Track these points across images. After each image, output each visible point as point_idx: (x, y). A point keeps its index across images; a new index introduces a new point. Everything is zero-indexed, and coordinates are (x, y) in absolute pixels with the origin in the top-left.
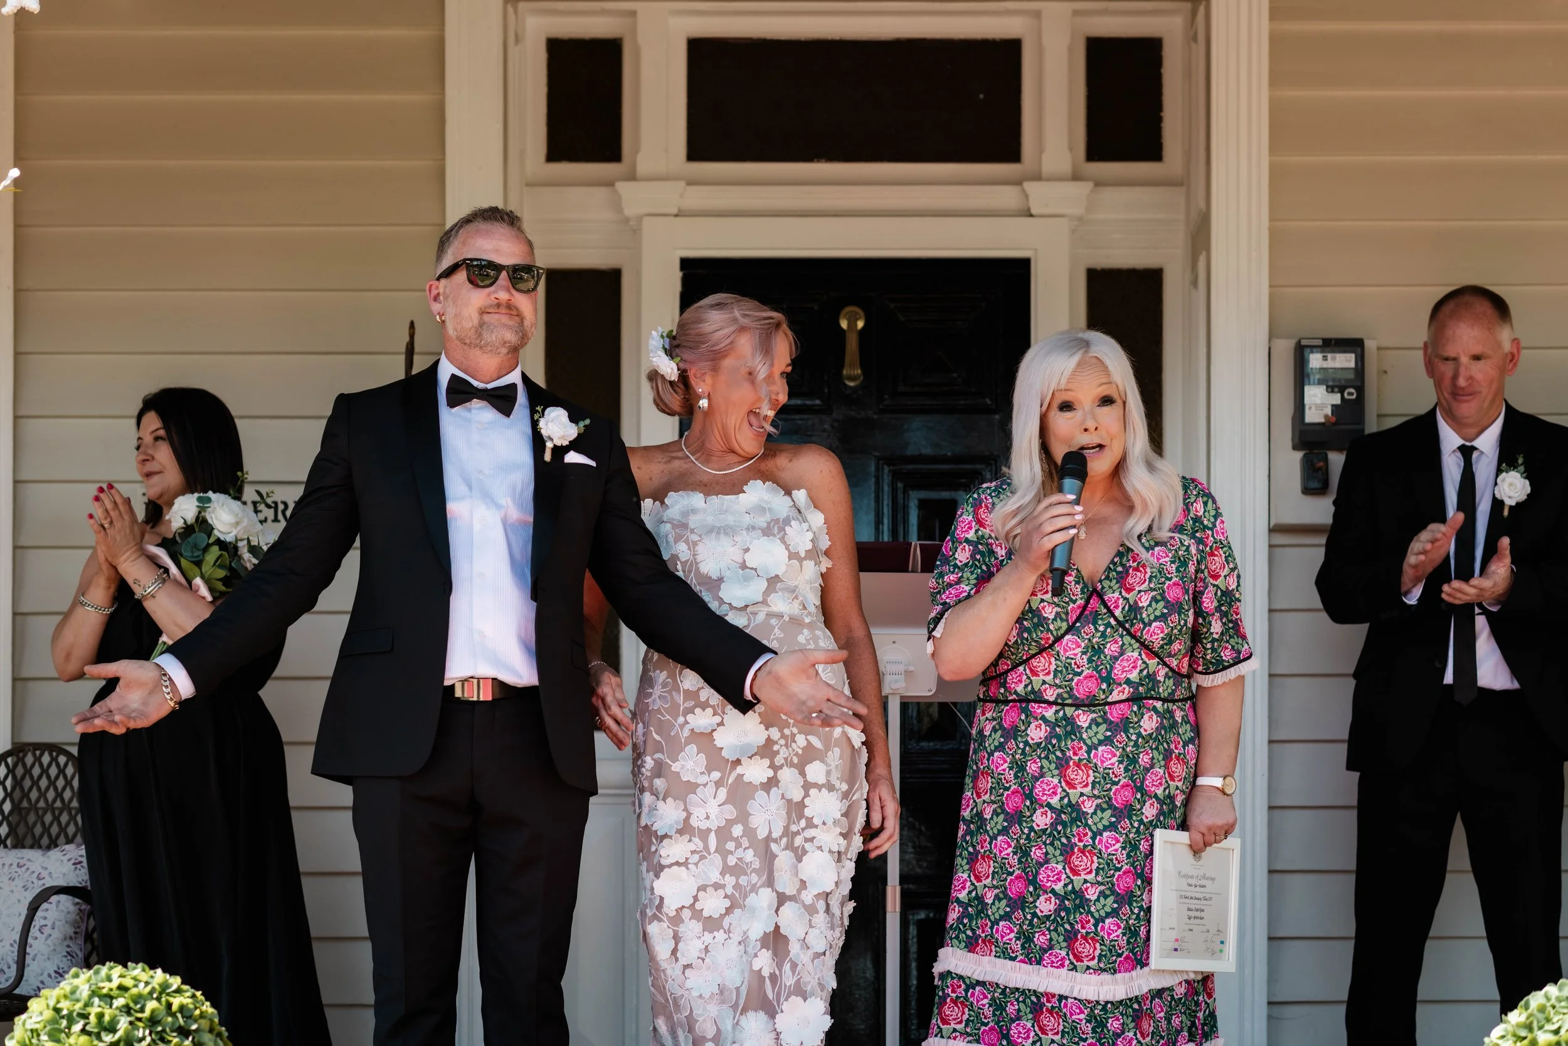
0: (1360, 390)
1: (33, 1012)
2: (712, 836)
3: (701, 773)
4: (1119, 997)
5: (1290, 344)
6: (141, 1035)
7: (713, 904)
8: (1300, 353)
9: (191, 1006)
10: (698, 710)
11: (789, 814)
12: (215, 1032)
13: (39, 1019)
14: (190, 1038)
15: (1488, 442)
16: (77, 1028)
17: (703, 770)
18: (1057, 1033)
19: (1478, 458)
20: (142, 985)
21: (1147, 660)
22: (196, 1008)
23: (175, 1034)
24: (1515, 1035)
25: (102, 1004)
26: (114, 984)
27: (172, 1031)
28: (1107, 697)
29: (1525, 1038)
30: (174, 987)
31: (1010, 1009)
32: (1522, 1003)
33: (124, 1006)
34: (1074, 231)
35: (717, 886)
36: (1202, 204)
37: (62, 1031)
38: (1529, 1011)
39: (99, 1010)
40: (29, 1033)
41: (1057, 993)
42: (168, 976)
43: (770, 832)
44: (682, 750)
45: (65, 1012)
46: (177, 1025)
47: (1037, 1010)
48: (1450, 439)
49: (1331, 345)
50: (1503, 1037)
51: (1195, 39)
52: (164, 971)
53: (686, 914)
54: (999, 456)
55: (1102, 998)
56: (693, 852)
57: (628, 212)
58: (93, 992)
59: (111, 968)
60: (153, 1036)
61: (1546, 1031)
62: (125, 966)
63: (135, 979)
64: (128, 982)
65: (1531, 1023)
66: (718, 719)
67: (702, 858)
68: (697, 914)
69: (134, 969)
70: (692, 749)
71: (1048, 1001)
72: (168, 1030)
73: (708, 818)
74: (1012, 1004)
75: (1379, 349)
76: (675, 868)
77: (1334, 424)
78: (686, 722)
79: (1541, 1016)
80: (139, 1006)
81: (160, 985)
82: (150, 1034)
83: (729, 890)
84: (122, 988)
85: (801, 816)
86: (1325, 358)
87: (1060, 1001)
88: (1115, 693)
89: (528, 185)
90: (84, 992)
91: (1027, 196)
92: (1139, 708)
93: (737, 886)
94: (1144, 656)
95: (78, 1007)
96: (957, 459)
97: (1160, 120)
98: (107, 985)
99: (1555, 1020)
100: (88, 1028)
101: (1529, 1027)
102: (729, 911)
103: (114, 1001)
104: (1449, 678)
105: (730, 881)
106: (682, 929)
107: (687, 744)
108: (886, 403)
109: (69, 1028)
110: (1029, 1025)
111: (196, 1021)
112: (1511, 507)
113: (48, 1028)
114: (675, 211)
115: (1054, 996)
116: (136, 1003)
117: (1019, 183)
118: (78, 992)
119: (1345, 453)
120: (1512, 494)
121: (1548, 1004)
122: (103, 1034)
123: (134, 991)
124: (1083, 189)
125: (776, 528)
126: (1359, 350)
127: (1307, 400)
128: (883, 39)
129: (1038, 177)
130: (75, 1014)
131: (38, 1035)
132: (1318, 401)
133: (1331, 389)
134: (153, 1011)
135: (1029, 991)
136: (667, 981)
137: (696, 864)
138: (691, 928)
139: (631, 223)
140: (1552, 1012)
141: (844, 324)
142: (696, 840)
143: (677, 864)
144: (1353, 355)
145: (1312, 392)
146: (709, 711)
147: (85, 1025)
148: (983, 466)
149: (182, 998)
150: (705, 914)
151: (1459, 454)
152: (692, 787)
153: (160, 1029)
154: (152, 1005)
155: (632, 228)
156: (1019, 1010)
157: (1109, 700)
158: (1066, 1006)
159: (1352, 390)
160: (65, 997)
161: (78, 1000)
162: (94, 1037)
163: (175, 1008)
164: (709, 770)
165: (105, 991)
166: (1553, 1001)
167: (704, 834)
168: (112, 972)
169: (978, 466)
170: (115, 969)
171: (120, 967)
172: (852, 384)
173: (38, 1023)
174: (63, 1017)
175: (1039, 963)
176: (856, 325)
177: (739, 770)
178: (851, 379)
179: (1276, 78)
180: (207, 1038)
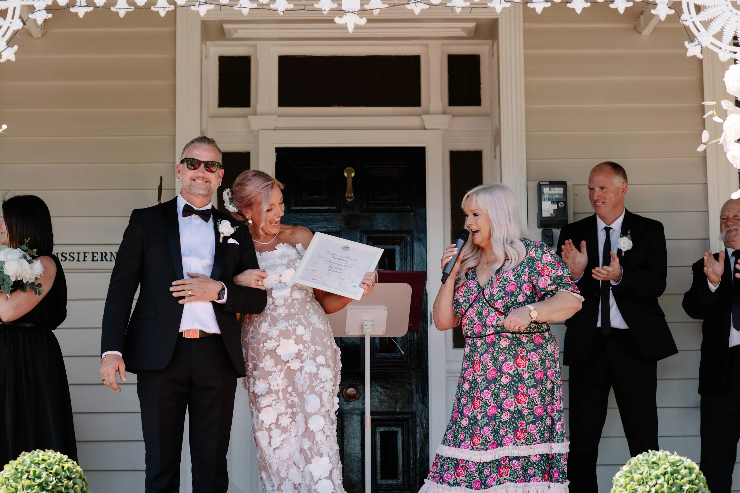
0: (566, 203)
1: (6, 470)
2: (281, 393)
3: (273, 367)
4: (489, 460)
5: (536, 183)
6: (51, 480)
7: (284, 421)
8: (540, 187)
9: (72, 468)
10: (268, 341)
12: (82, 479)
13: (9, 473)
14: (72, 481)
15: (617, 225)
16: (25, 476)
17: (274, 365)
18: (464, 476)
19: (613, 232)
20: (52, 459)
21: (499, 316)
22: (74, 468)
23: (65, 479)
24: (625, 476)
25: (35, 467)
26: (40, 458)
27: (64, 478)
28: (485, 333)
29: (629, 477)
30: (65, 460)
31: (445, 466)
32: (628, 462)
33: (44, 468)
34: (443, 135)
36: (497, 125)
37: (18, 478)
38: (631, 465)
39: (34, 469)
40: (5, 479)
41: (465, 459)
42: (62, 455)
44: (264, 358)
45: (20, 470)
46: (66, 475)
47: (456, 467)
48: (601, 224)
49: (553, 184)
50: (620, 476)
51: (493, 55)
52: (61, 453)
53: (273, 427)
54: (413, 230)
55: (482, 461)
56: (273, 400)
57: (253, 128)
58: (32, 462)
59: (39, 452)
60: (57, 480)
61: (637, 474)
62: (44, 451)
63: (49, 456)
64: (46, 458)
65: (631, 470)
66: (277, 343)
67: (278, 402)
68: (278, 426)
69: (48, 452)
70: (268, 357)
71: (461, 463)
72: (63, 477)
73: (278, 385)
74: (446, 465)
75: (573, 185)
76: (267, 408)
77: (554, 217)
78: (264, 346)
79: (635, 467)
80: (51, 468)
81: (59, 459)
82: (55, 479)
83: (290, 415)
84: (43, 460)
86: (550, 190)
87: (466, 463)
88: (488, 331)
89: (210, 117)
90: (28, 462)
91: (423, 121)
92: (499, 337)
93: (292, 413)
94: (497, 315)
95: (25, 468)
96: (395, 232)
97: (480, 88)
98: (37, 459)
99: (641, 469)
100: (29, 477)
101: (631, 472)
102: (290, 423)
103: (40, 465)
104: (599, 325)
105: (289, 410)
106: (272, 433)
107: (265, 355)
108: (364, 208)
109: (21, 477)
110: (452, 473)
111: (74, 474)
112: (625, 252)
113: (13, 477)
114: (273, 128)
115: (464, 460)
116: (49, 466)
117: (420, 115)
118: (25, 462)
119: (560, 229)
120: (624, 246)
121: (638, 462)
122: (36, 479)
123: (49, 461)
124: (447, 118)
125: (291, 264)
126: (565, 186)
127: (543, 208)
128: (361, 56)
129: (428, 113)
130: (24, 471)
131: (9, 480)
132: (548, 208)
133: (553, 202)
134: (56, 470)
135: (454, 458)
136: (266, 456)
137: (275, 405)
138: (275, 432)
139: (254, 133)
140: (640, 465)
141: (346, 175)
142: (274, 395)
143: (268, 406)
144: (562, 189)
145: (545, 204)
146: (273, 340)
147: (28, 476)
148: (406, 235)
149: (68, 464)
150: (282, 426)
151: (605, 231)
152: (270, 373)
153: (59, 477)
154: (56, 467)
155: (256, 136)
156: (449, 467)
157: (487, 334)
158: (468, 465)
159: (562, 203)
160: (20, 464)
161: (25, 465)
162: (32, 481)
163: (65, 468)
164: (276, 365)
165: (36, 461)
166: (640, 461)
167: (277, 392)
168: (39, 453)
169: (404, 235)
170: (40, 452)
171: (42, 451)
172: (349, 200)
173: (9, 475)
174: (19, 472)
175: (459, 447)
176: (351, 175)
177: (288, 364)
178: (349, 198)
179: (527, 73)
180: (79, 481)
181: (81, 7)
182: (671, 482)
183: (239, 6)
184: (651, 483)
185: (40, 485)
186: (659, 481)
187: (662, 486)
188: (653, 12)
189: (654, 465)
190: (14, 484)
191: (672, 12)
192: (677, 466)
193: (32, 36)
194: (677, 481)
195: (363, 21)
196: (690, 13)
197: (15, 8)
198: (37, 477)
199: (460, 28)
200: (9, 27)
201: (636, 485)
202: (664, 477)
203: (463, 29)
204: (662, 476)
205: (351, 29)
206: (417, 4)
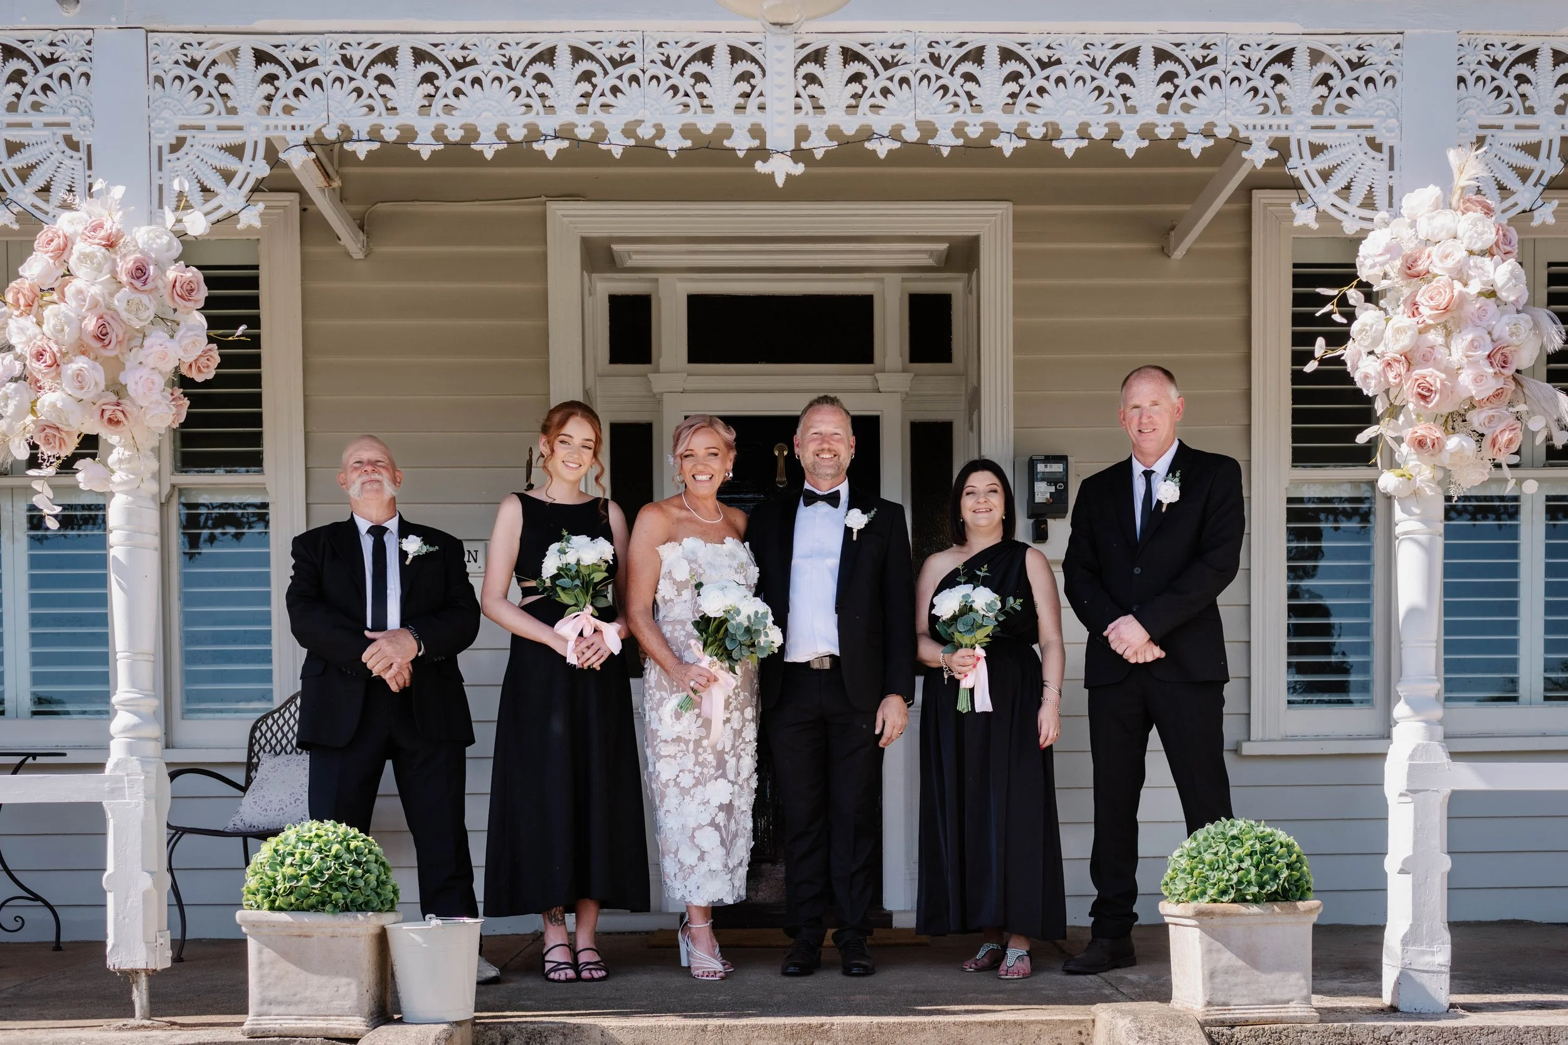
0: (1066, 484)
5: (1026, 459)
6: (328, 866)
7: (686, 780)
8: (1032, 464)
9: (364, 846)
11: (734, 737)
14: (362, 867)
16: (288, 862)
20: (330, 834)
23: (351, 865)
24: (1189, 855)
25: (304, 846)
26: (313, 834)
27: (349, 863)
29: (1195, 857)
30: (352, 835)
34: (903, 401)
35: (690, 771)
36: (975, 384)
39: (302, 850)
43: (724, 748)
45: (281, 852)
46: (353, 859)
49: (1049, 459)
50: (1181, 856)
51: (971, 294)
53: (671, 783)
57: (655, 390)
58: (299, 839)
60: (337, 866)
63: (327, 830)
64: (321, 832)
67: (684, 755)
68: (677, 784)
72: (346, 862)
73: (690, 733)
75: (1076, 460)
76: (668, 758)
77: (1052, 504)
79: (1205, 844)
80: (328, 847)
81: (343, 834)
82: (335, 865)
83: (697, 775)
84: (318, 836)
85: (740, 736)
86: (1046, 466)
89: (597, 375)
90: (294, 839)
91: (877, 382)
93: (701, 773)
95: (289, 849)
97: (950, 340)
98: (308, 834)
99: (1214, 846)
100: (295, 862)
102: (695, 786)
103: (312, 844)
105: (698, 769)
109: (282, 862)
111: (366, 856)
113: (270, 862)
114: (682, 390)
117: (872, 374)
118: (289, 840)
122: (304, 866)
123: (326, 838)
124: (908, 377)
126: (1065, 462)
127: (1036, 490)
129: (883, 371)
130: (287, 853)
132: (1043, 490)
133: (1050, 483)
134: (337, 851)
137: (680, 758)
139: (657, 397)
140: (1211, 841)
141: (777, 454)
143: (669, 756)
144: (1061, 465)
145: (1039, 485)
147: (292, 861)
149: (357, 841)
150: (681, 785)
153: (341, 861)
154: (335, 847)
155: (657, 400)
159: (1060, 484)
160: (282, 842)
161: (289, 845)
162: (298, 868)
163: (352, 848)
165: (306, 838)
166: (1212, 834)
174: (279, 855)
176: (783, 454)
178: (781, 483)
179: (1017, 311)
180: (373, 867)
181: (361, 141)
182: (1262, 866)
183: (607, 141)
184: (1231, 868)
185: (309, 873)
186: (1244, 865)
187: (1249, 873)
188: (1245, 154)
189: (1235, 841)
190: (270, 873)
191: (1275, 155)
192: (1269, 843)
193: (351, 257)
194: (1271, 865)
195: (799, 169)
196: (1301, 157)
197: (256, 143)
198: (306, 863)
199: (925, 252)
200: (248, 174)
201: (1207, 871)
202: (1252, 859)
203: (931, 253)
204: (1248, 858)
205: (780, 182)
206: (882, 140)
